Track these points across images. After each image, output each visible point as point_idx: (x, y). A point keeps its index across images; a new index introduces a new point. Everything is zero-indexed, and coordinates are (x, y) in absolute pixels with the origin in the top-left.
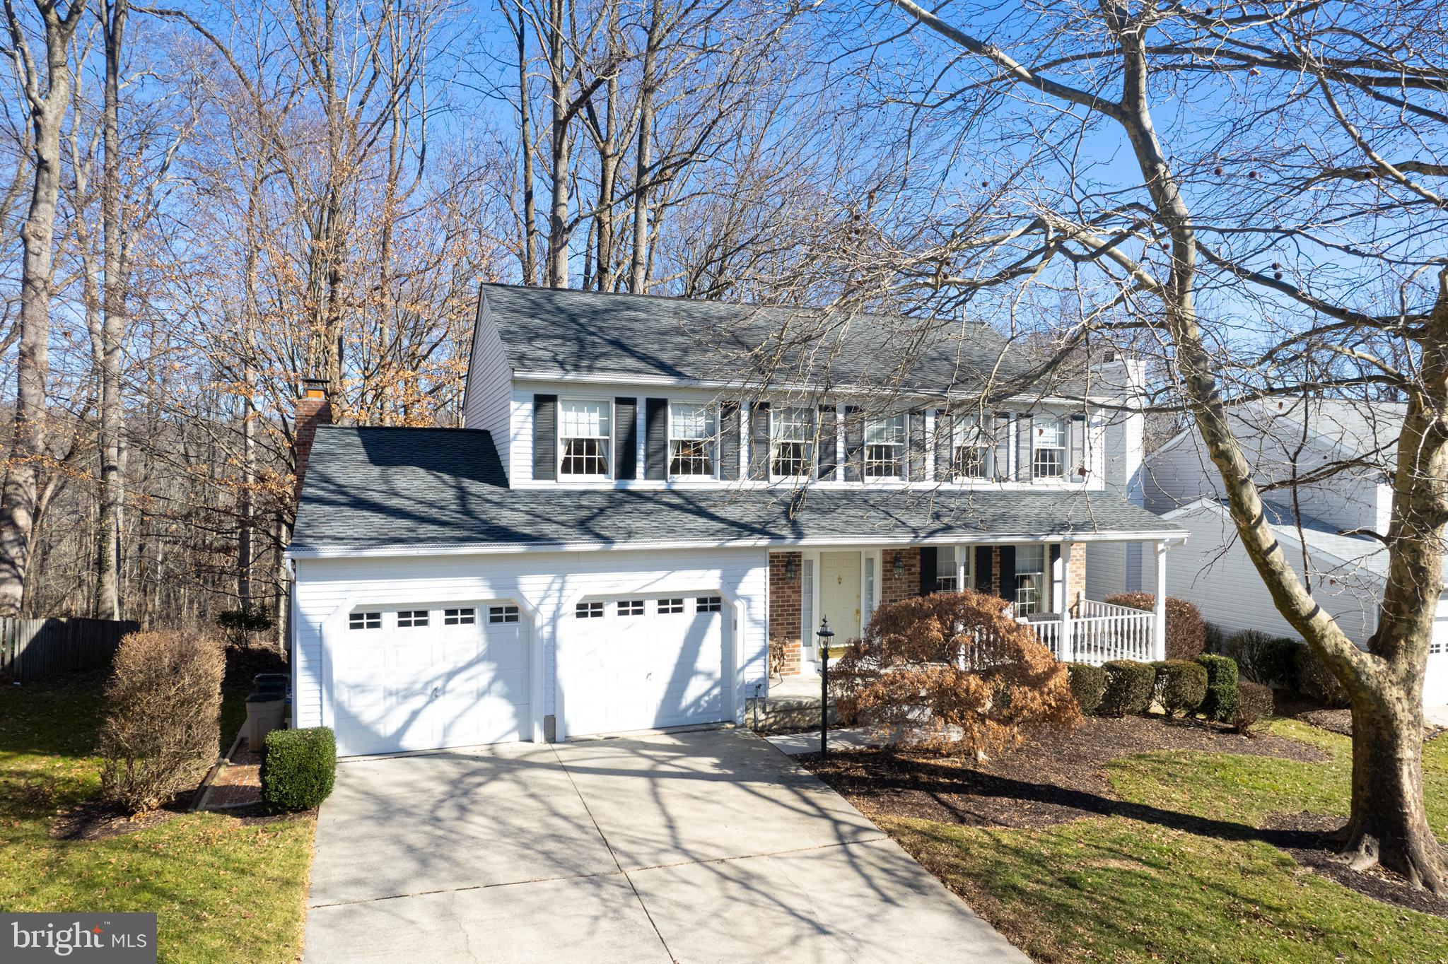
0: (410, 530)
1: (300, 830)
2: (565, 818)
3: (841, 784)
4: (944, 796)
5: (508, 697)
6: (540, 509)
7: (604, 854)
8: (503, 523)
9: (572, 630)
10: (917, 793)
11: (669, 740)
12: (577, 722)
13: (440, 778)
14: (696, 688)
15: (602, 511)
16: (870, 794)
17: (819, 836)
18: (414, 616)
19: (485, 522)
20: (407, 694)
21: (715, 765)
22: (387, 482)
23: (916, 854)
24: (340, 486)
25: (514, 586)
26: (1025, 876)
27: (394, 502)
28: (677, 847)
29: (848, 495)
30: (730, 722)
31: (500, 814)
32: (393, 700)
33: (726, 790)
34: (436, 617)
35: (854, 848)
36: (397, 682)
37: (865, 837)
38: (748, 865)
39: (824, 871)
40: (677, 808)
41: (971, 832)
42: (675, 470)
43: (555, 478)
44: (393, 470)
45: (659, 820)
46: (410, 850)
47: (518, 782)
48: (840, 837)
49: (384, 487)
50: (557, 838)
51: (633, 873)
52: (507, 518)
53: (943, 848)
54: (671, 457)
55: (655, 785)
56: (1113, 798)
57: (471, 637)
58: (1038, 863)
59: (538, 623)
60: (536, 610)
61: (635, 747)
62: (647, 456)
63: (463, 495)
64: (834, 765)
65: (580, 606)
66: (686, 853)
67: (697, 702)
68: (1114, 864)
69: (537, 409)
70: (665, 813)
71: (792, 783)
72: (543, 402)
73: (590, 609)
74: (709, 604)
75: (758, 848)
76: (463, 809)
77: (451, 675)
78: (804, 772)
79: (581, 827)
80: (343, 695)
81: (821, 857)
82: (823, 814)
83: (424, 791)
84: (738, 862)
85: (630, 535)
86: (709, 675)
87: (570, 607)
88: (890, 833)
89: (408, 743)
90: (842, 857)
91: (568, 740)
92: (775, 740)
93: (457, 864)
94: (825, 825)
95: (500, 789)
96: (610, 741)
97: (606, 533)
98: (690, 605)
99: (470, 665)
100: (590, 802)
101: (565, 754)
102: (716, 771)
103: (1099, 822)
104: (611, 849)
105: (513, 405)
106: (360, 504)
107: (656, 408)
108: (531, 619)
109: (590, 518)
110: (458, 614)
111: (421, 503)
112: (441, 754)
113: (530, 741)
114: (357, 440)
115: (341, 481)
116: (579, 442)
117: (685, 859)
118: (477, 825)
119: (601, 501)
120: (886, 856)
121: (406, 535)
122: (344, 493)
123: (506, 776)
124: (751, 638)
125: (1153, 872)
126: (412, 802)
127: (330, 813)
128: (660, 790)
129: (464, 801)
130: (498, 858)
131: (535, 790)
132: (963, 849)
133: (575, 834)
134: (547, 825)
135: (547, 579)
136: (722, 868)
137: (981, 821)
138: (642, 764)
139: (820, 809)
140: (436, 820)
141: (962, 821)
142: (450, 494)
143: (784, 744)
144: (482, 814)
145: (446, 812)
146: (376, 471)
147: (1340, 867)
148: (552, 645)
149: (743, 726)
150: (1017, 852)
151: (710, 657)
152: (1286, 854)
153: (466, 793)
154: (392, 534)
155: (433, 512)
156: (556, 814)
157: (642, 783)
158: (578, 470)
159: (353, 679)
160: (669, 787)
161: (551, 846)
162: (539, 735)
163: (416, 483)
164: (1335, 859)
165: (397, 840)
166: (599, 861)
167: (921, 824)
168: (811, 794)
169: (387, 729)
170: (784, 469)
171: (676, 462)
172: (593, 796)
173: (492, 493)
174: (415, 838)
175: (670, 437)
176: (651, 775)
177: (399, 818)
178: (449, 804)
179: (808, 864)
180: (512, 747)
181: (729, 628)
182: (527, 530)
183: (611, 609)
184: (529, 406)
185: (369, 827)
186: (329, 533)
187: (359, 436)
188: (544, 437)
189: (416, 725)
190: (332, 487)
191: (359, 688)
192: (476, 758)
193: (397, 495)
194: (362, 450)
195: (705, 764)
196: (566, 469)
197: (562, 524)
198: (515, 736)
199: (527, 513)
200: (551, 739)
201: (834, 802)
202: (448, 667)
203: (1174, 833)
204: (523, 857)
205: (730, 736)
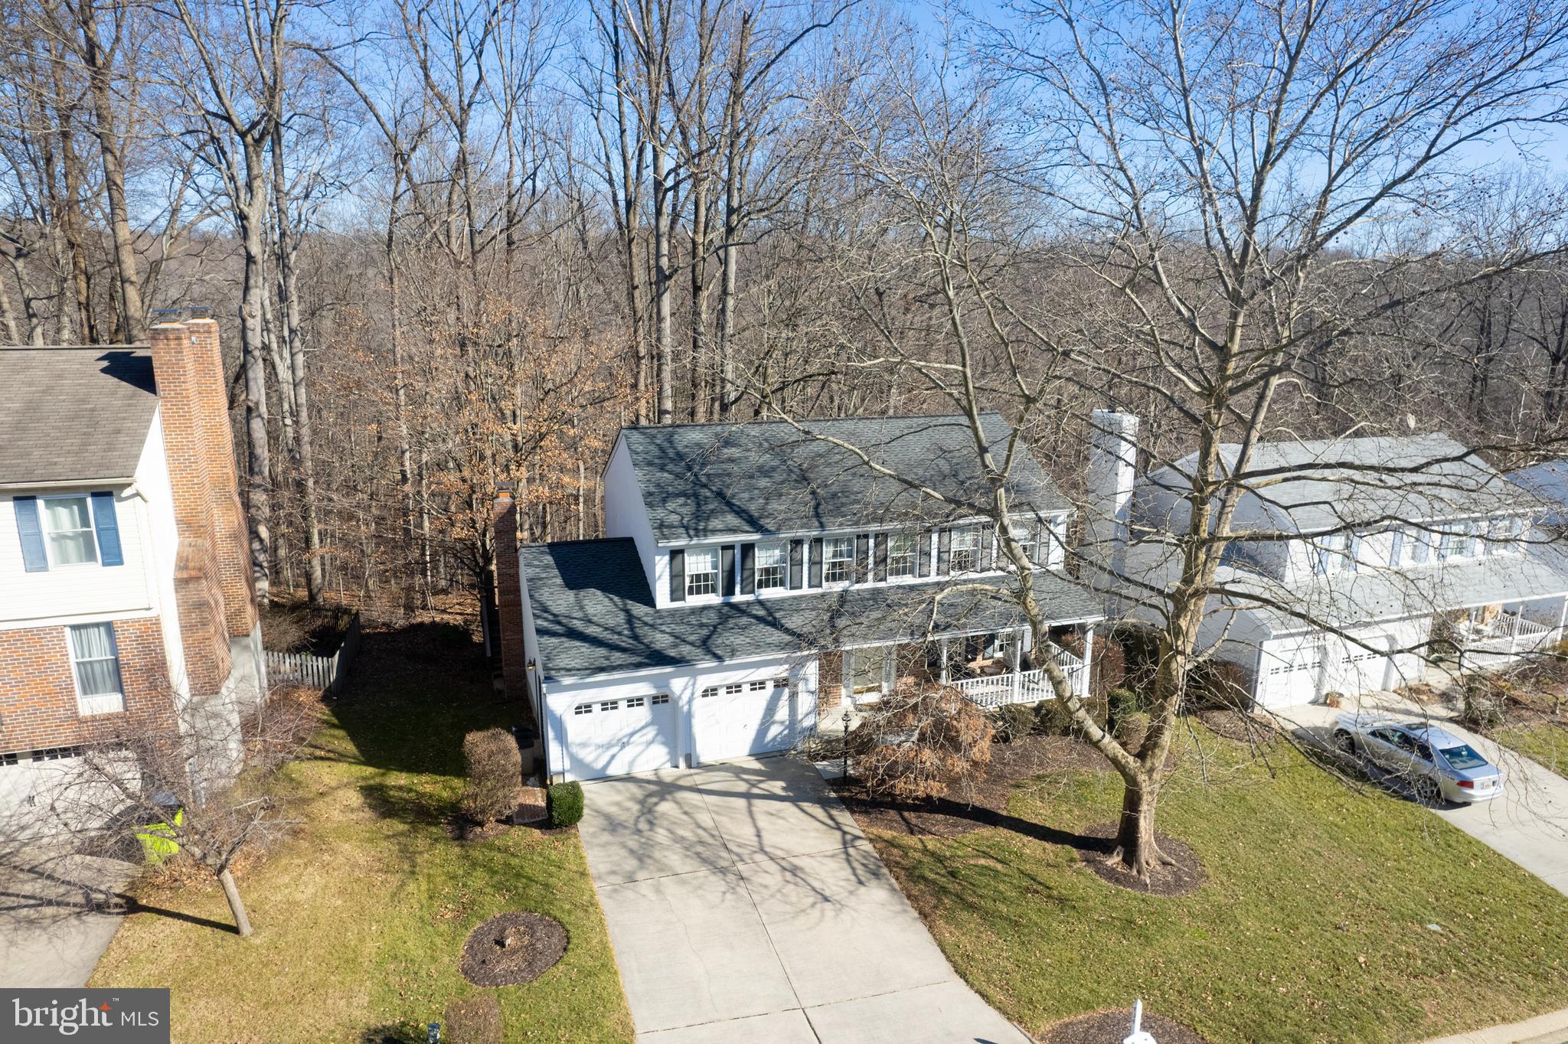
0: (607, 658)
1: (573, 840)
2: (705, 829)
3: (852, 805)
4: (906, 814)
5: (665, 744)
6: (679, 629)
7: (725, 854)
8: (658, 646)
9: (699, 703)
10: (892, 812)
11: (756, 765)
12: (706, 753)
13: (633, 798)
14: (774, 731)
15: (715, 627)
16: (866, 813)
17: (832, 842)
18: (610, 705)
19: (648, 646)
20: (609, 746)
21: (784, 789)
22: (582, 608)
23: (881, 854)
24: (555, 616)
25: (667, 686)
26: (931, 870)
27: (591, 630)
28: (762, 850)
29: (876, 592)
30: (794, 749)
31: (671, 827)
32: (600, 751)
33: (787, 806)
34: (623, 705)
35: (851, 851)
36: (603, 740)
37: (858, 843)
38: (796, 861)
39: (832, 864)
40: (763, 822)
41: (912, 841)
42: (760, 586)
43: (683, 599)
44: (582, 593)
45: (752, 831)
46: (632, 852)
47: (676, 802)
48: (844, 843)
49: (579, 614)
50: (701, 842)
51: (740, 866)
52: (661, 641)
53: (895, 851)
54: (757, 578)
55: (750, 805)
56: (1005, 813)
57: (643, 713)
58: (941, 862)
59: (681, 703)
60: (680, 697)
61: (738, 771)
62: (742, 581)
63: (630, 618)
64: (849, 791)
65: (706, 691)
66: (766, 853)
67: (774, 739)
68: (982, 862)
69: (672, 559)
70: (756, 826)
71: (825, 803)
72: (676, 554)
73: (712, 691)
74: (781, 684)
75: (803, 851)
76: (651, 823)
77: (632, 734)
78: (833, 795)
79: (713, 836)
80: (574, 750)
81: (833, 856)
82: (838, 827)
83: (628, 809)
84: (791, 859)
85: (733, 653)
86: (782, 723)
87: (699, 692)
88: (871, 840)
89: (611, 771)
90: (843, 856)
91: (700, 766)
92: (820, 765)
93: (656, 861)
94: (838, 834)
95: (665, 807)
96: (723, 767)
97: (719, 652)
98: (770, 685)
99: (643, 728)
100: (716, 817)
101: (700, 779)
102: (783, 794)
103: (986, 831)
104: (729, 851)
105: (657, 558)
106: (573, 634)
107: (748, 549)
108: (676, 701)
109: (709, 637)
110: (634, 702)
111: (606, 629)
112: (629, 779)
113: (677, 767)
114: (549, 559)
115: (555, 611)
116: (698, 576)
117: (765, 858)
118: (661, 835)
119: (712, 618)
120: (866, 855)
121: (606, 663)
122: (559, 623)
123: (668, 797)
124: (806, 702)
125: (999, 867)
126: (623, 818)
127: (586, 826)
128: (754, 809)
129: (649, 816)
130: (675, 857)
131: (686, 809)
132: (905, 850)
133: (710, 841)
134: (698, 835)
135: (686, 679)
136: (784, 863)
137: (922, 831)
138: (742, 787)
139: (837, 823)
140: (639, 832)
141: (912, 832)
142: (621, 618)
143: (824, 770)
144: (661, 827)
145: (643, 825)
146: (570, 596)
147: (1100, 862)
148: (689, 715)
149: (802, 752)
150: (933, 854)
151: (782, 713)
152: (1076, 853)
153: (650, 811)
154: (597, 664)
155: (614, 638)
156: (699, 826)
157: (741, 803)
158: (698, 592)
159: (578, 740)
160: (760, 805)
161: (700, 849)
162: (682, 764)
163: (599, 607)
164: (1100, 857)
165: (624, 846)
166: (724, 859)
167: (888, 834)
168: (834, 812)
169: (599, 765)
170: (833, 577)
171: (760, 581)
172: (717, 813)
173: (647, 614)
174: (632, 844)
175: (757, 566)
176: (748, 796)
177: (620, 830)
178: (642, 819)
179: (827, 861)
180: (668, 773)
181: (793, 696)
182: (672, 653)
183: (722, 692)
184: (667, 558)
185: (606, 837)
186: (562, 665)
187: (551, 554)
188: (676, 576)
189: (614, 762)
190: (551, 617)
191: (584, 745)
192: (649, 782)
193: (590, 621)
194: (556, 572)
195: (777, 787)
196: (691, 593)
197: (692, 644)
198: (669, 765)
199: (671, 634)
200: (689, 766)
201: (845, 818)
202: (630, 730)
203: (1026, 839)
204: (687, 856)
205: (794, 763)
